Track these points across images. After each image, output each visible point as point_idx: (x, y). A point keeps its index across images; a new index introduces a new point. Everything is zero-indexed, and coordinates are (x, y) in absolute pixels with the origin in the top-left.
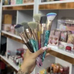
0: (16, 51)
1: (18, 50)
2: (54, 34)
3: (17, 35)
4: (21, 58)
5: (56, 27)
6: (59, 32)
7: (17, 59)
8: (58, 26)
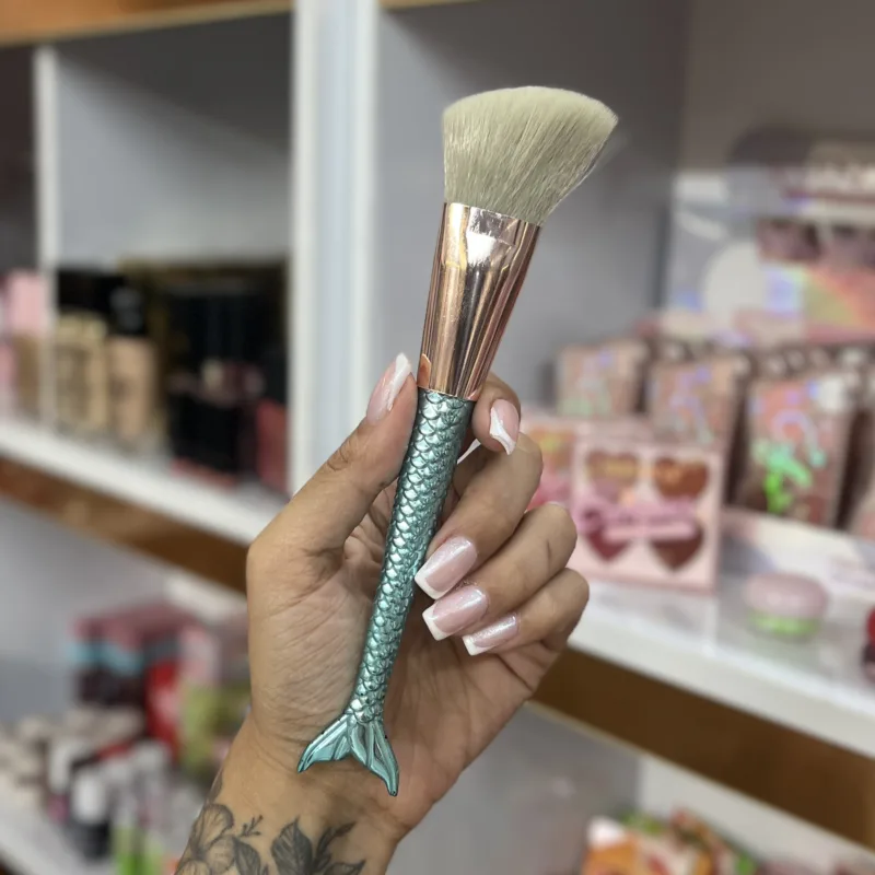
0: (70, 653)
3: (64, 430)
4: (150, 757)
5: (657, 295)
6: (722, 376)
7: (78, 765)
8: (678, 271)
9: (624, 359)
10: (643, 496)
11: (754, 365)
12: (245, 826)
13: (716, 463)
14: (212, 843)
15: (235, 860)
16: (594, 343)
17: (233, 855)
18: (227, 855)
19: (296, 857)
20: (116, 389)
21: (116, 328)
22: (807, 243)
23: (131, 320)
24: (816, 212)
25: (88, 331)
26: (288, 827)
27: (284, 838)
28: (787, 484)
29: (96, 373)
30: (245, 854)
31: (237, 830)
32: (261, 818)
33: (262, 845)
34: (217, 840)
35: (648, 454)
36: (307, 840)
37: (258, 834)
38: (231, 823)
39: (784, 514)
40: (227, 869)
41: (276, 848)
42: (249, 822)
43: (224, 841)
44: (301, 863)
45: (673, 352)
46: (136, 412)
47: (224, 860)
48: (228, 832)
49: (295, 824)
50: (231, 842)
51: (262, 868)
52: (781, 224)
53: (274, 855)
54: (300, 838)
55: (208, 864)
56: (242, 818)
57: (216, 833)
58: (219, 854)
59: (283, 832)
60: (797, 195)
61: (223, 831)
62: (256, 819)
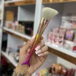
6: (64, 30)
9: (57, 29)
10: (58, 38)
11: (67, 30)
13: (63, 36)
16: (55, 28)
21: (22, 25)
22: (71, 22)
24: (72, 20)
25: (20, 25)
46: (23, 31)
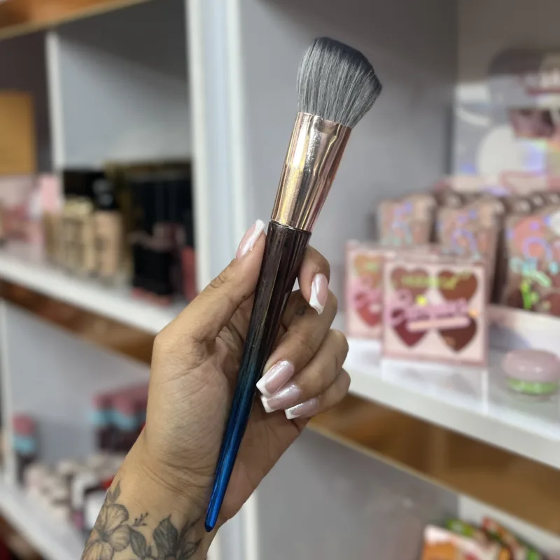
1: (106, 403)
2: (433, 237)
3: (70, 273)
5: (448, 166)
6: (487, 213)
7: (89, 491)
8: (460, 148)
9: (421, 207)
10: (433, 299)
11: (508, 205)
12: (136, 520)
13: (481, 275)
14: (114, 530)
15: (130, 542)
16: (398, 198)
17: (128, 538)
18: (124, 538)
19: (168, 540)
20: (99, 244)
21: (98, 207)
23: (106, 200)
25: (81, 208)
26: (164, 521)
27: (161, 527)
28: (534, 287)
29: (87, 235)
30: (136, 538)
31: (131, 522)
32: (147, 514)
33: (147, 532)
34: (117, 528)
35: (433, 270)
36: (175, 530)
37: (144, 525)
38: (127, 517)
39: (533, 309)
40: (125, 548)
41: (156, 534)
42: (139, 517)
43: (122, 529)
44: (171, 544)
45: (453, 201)
46: (110, 258)
47: (123, 542)
48: (124, 523)
49: (168, 519)
50: (127, 530)
51: (147, 548)
52: (526, 112)
53: (154, 538)
54: (171, 527)
55: (111, 544)
56: (134, 514)
57: (117, 523)
58: (118, 537)
59: (161, 523)
60: (535, 92)
61: (122, 522)
62: (144, 515)
